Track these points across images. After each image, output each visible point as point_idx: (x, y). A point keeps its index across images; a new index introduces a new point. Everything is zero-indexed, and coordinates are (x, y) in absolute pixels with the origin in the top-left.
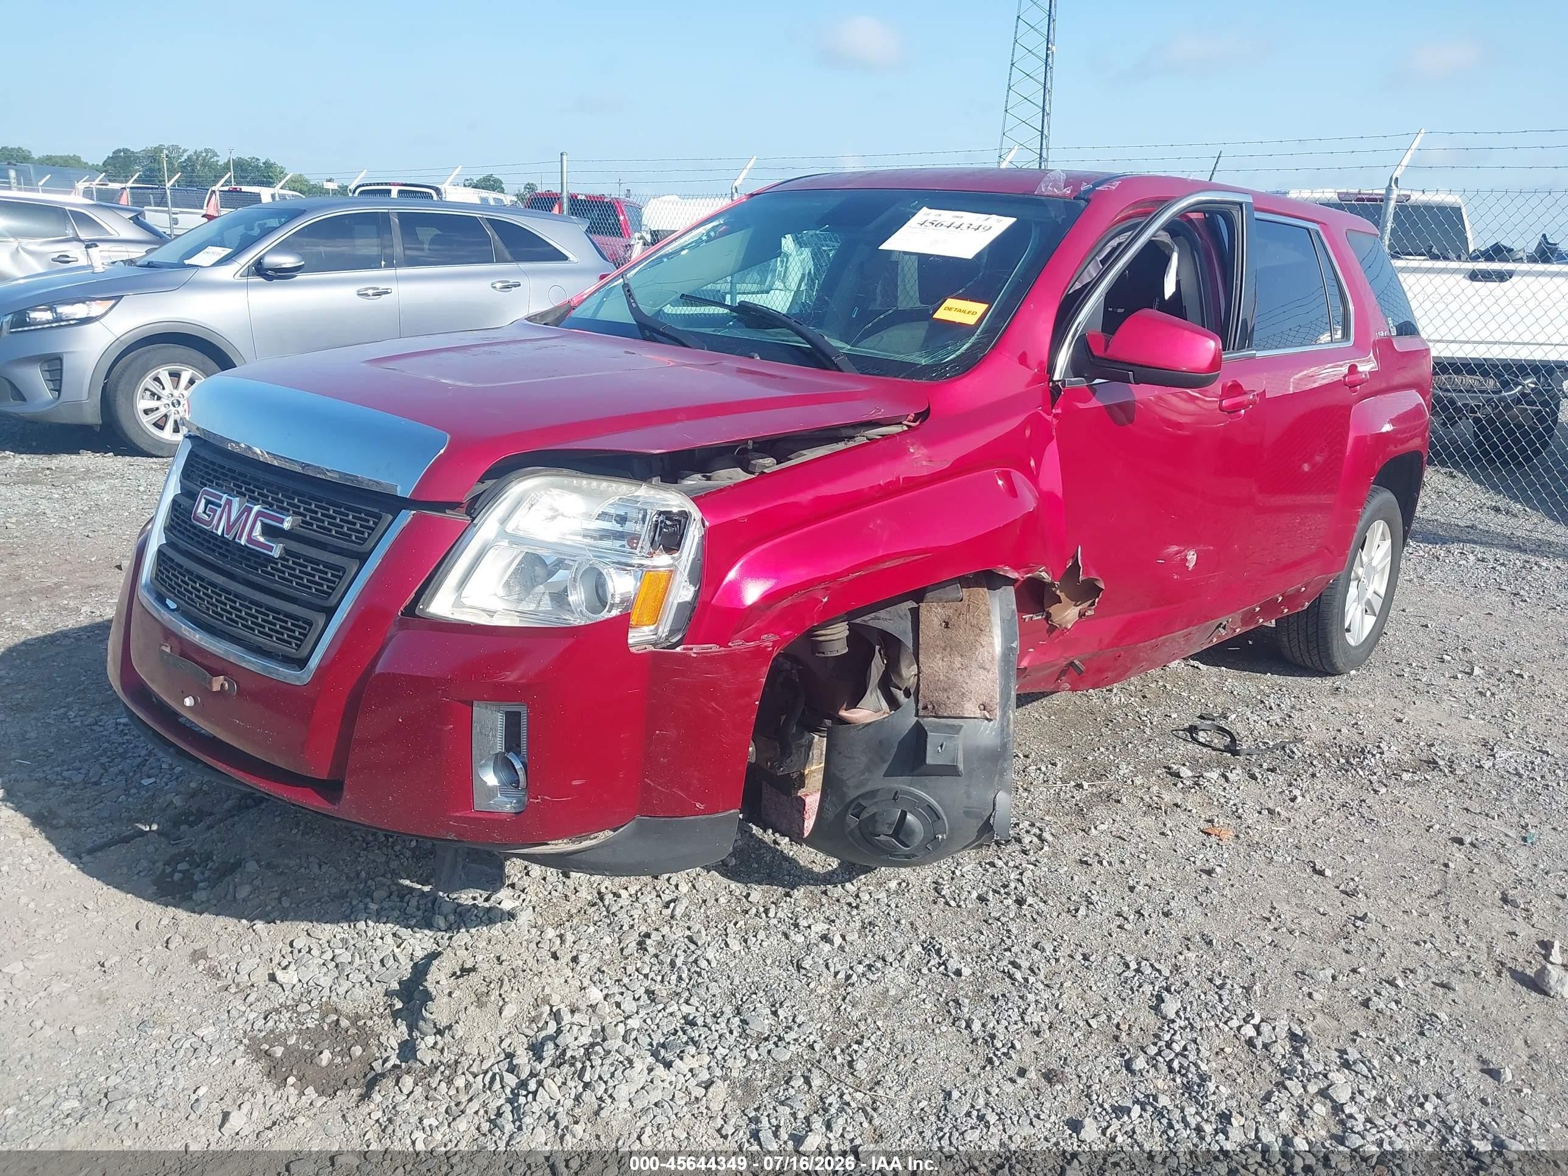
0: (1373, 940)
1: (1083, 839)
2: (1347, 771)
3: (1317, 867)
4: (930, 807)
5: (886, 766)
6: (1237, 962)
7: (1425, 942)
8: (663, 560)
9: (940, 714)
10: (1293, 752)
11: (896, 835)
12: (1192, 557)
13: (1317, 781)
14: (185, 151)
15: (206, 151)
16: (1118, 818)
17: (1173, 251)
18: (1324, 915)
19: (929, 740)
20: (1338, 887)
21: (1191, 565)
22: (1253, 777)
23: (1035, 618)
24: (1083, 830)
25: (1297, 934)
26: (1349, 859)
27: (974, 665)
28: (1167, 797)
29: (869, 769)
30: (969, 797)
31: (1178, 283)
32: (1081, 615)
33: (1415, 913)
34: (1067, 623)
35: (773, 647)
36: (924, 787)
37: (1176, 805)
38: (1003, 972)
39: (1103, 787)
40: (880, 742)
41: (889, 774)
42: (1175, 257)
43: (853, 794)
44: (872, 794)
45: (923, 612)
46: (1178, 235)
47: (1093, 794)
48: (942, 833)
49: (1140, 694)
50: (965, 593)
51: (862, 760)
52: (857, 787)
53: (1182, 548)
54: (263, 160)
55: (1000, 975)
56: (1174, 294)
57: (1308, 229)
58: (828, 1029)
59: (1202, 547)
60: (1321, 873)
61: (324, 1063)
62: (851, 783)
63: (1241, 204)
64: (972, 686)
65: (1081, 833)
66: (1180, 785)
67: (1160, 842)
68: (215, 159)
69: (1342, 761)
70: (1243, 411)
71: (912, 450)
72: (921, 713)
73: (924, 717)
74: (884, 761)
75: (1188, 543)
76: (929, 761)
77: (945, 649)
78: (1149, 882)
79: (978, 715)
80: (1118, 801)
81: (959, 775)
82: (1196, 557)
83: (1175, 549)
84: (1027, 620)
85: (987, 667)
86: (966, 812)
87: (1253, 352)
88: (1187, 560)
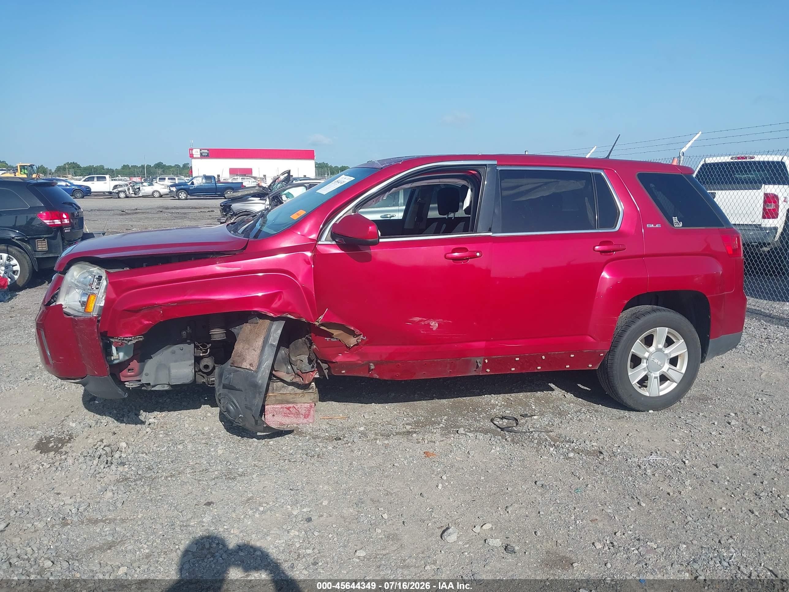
2: (545, 447)
4: (233, 402)
5: (222, 384)
9: (235, 365)
10: (533, 435)
11: (227, 412)
12: (434, 325)
16: (400, 441)
17: (468, 188)
21: (435, 329)
22: (491, 439)
23: (332, 340)
30: (246, 401)
32: (357, 342)
34: (351, 344)
36: (233, 394)
37: (434, 442)
39: (417, 430)
42: (469, 191)
44: (221, 395)
45: (244, 327)
46: (470, 182)
47: (408, 431)
48: (241, 414)
50: (260, 321)
51: (218, 381)
52: (218, 392)
53: (424, 319)
56: (467, 207)
59: (440, 320)
61: (50, 446)
63: (485, 165)
64: (248, 356)
66: (452, 436)
69: (552, 443)
72: (231, 364)
73: (232, 366)
75: (434, 318)
79: (248, 368)
80: (412, 436)
81: (242, 391)
82: (437, 325)
83: (417, 319)
84: (328, 340)
85: (256, 350)
86: (246, 407)
87: (490, 234)
88: (430, 325)
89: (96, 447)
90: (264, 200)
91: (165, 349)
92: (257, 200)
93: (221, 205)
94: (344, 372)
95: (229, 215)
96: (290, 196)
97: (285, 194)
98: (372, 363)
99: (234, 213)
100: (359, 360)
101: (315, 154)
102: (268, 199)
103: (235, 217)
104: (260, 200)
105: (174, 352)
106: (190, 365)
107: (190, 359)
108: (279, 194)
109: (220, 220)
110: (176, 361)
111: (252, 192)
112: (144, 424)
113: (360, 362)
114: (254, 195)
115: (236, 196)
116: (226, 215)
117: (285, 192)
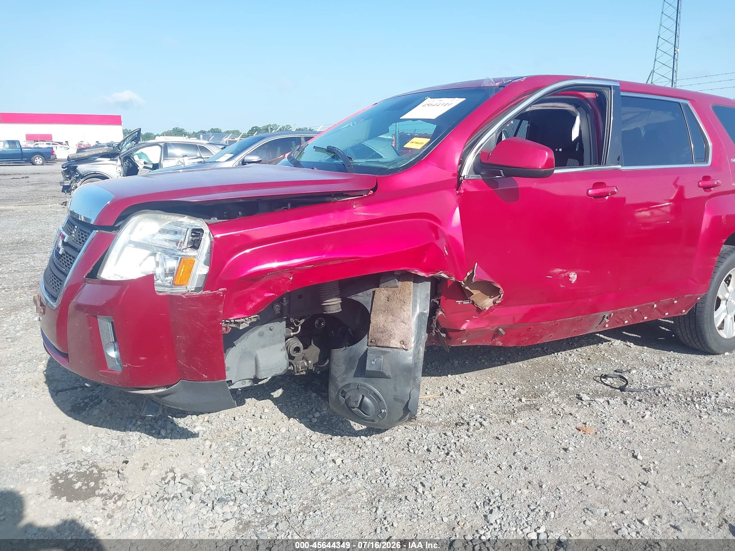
0: (645, 497)
1: (505, 427)
2: (688, 405)
3: (635, 454)
4: (375, 394)
5: (353, 371)
6: (552, 498)
7: (678, 502)
8: (192, 253)
9: (378, 345)
10: (659, 392)
11: (360, 408)
12: (573, 277)
13: (666, 408)
14: (279, 126)
15: (287, 126)
16: (533, 418)
17: (577, 115)
18: (623, 480)
19: (368, 358)
20: (642, 466)
21: (574, 281)
22: (626, 403)
23: (465, 303)
24: (508, 422)
25: (599, 488)
26: (659, 451)
27: (399, 320)
28: (567, 409)
29: (346, 372)
30: (396, 390)
31: (580, 131)
32: (494, 303)
33: (683, 485)
34: (486, 306)
35: (223, 294)
36: (372, 384)
37: (571, 414)
38: (414, 487)
39: (534, 402)
40: (350, 358)
41: (355, 376)
42: (578, 119)
43: (341, 385)
44: (348, 385)
45: (377, 293)
46: (579, 107)
47: (527, 405)
48: (384, 409)
49: (587, 358)
50: (399, 284)
51: (343, 367)
52: (342, 382)
53: (565, 271)
54: (308, 129)
55: (412, 488)
56: (577, 138)
57: (679, 103)
58: (305, 504)
59: (580, 271)
60: (635, 457)
61: (76, 488)
62: (339, 379)
63: (610, 87)
64: (396, 332)
65: (506, 423)
66: (580, 404)
67: (550, 433)
68: (290, 129)
69: (689, 399)
70: (607, 198)
71: (354, 207)
72: (369, 344)
73: (371, 346)
74: (353, 369)
75: (572, 268)
76: (368, 368)
77: (384, 312)
78: (528, 451)
79: (398, 347)
80: (538, 410)
81: (390, 378)
82: (576, 276)
83: (558, 270)
84: (459, 304)
85: (406, 322)
86: (394, 399)
87: (619, 167)
88: (570, 277)
89: (166, 481)
90: (115, 160)
91: (251, 332)
92: (106, 160)
93: (62, 167)
94: (465, 341)
95: (73, 178)
96: (143, 156)
97: (137, 154)
98: (501, 328)
99: (80, 175)
100: (488, 326)
101: (122, 120)
102: (119, 160)
103: (82, 180)
104: (110, 160)
105: (261, 335)
106: (282, 350)
107: (280, 342)
108: (131, 154)
109: (64, 183)
110: (264, 346)
111: (101, 152)
112: (198, 437)
113: (489, 328)
114: (104, 155)
115: (82, 156)
116: (70, 178)
117: (138, 152)
